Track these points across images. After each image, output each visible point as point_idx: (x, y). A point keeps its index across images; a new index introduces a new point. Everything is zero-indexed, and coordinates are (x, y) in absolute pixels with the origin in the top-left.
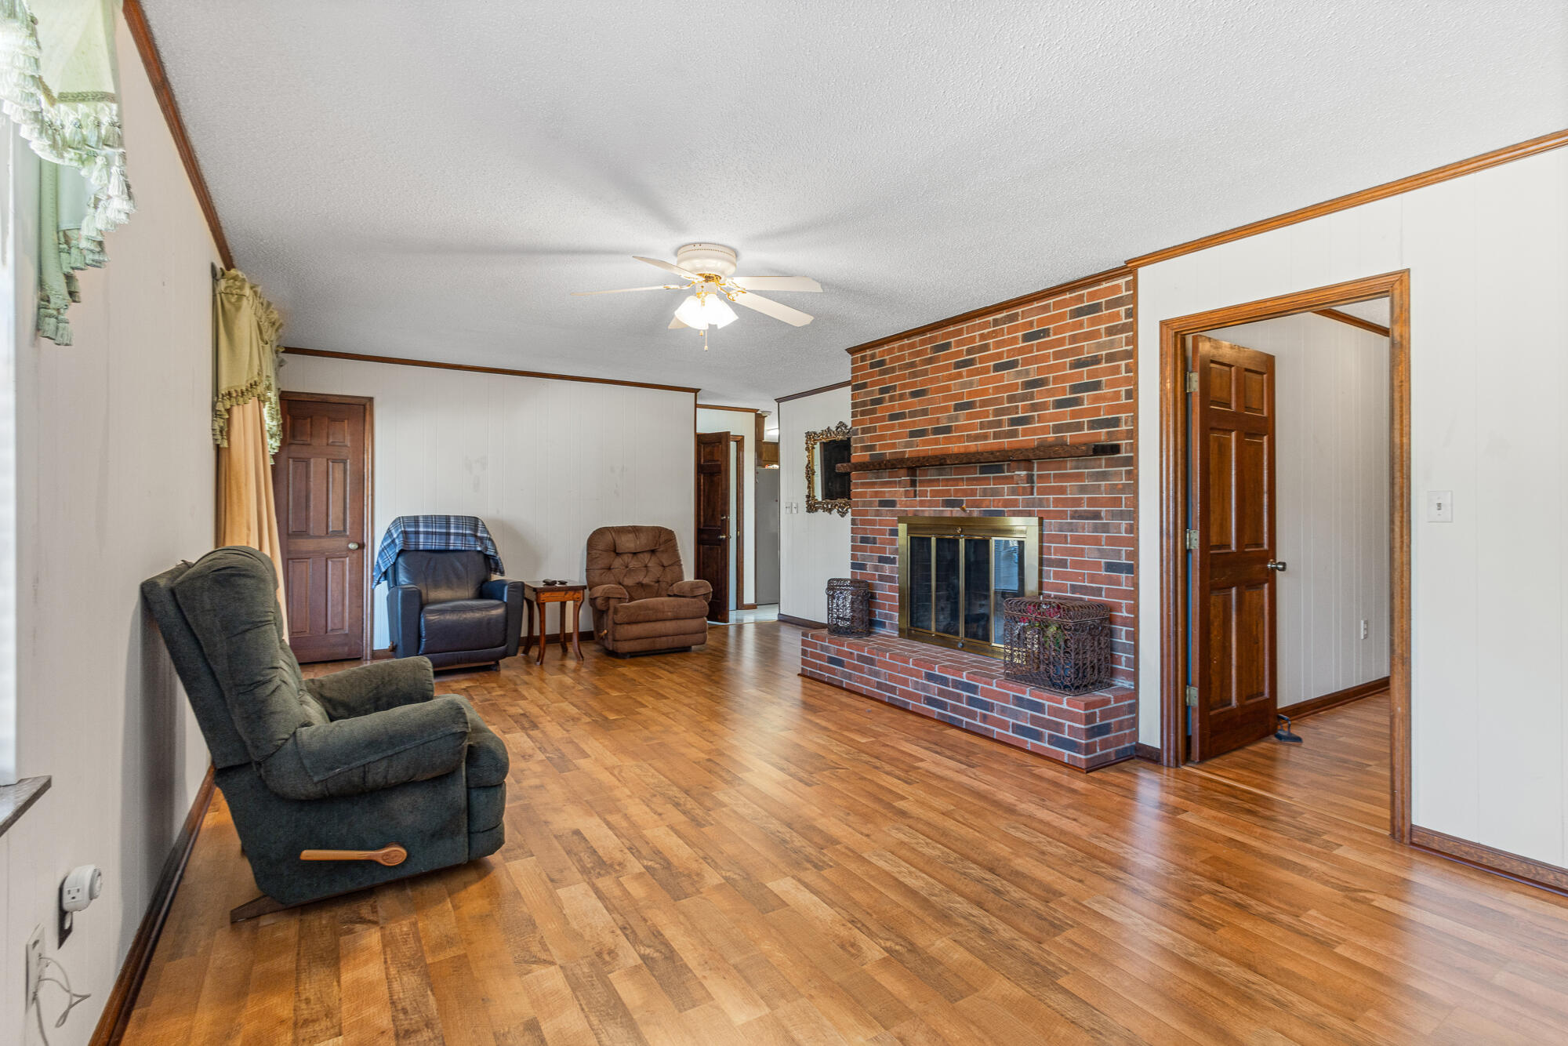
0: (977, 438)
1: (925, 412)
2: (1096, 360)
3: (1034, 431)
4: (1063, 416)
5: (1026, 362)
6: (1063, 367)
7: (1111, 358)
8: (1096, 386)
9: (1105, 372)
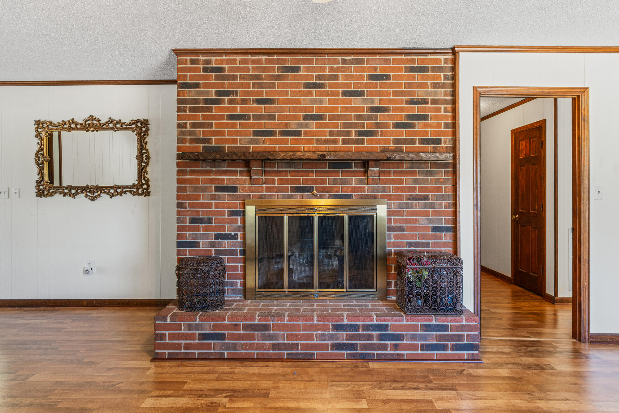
0: (327, 141)
1: (272, 117)
2: (425, 102)
3: (378, 142)
4: (401, 133)
5: (371, 94)
6: (401, 102)
7: (434, 102)
8: (425, 118)
9: (431, 110)
